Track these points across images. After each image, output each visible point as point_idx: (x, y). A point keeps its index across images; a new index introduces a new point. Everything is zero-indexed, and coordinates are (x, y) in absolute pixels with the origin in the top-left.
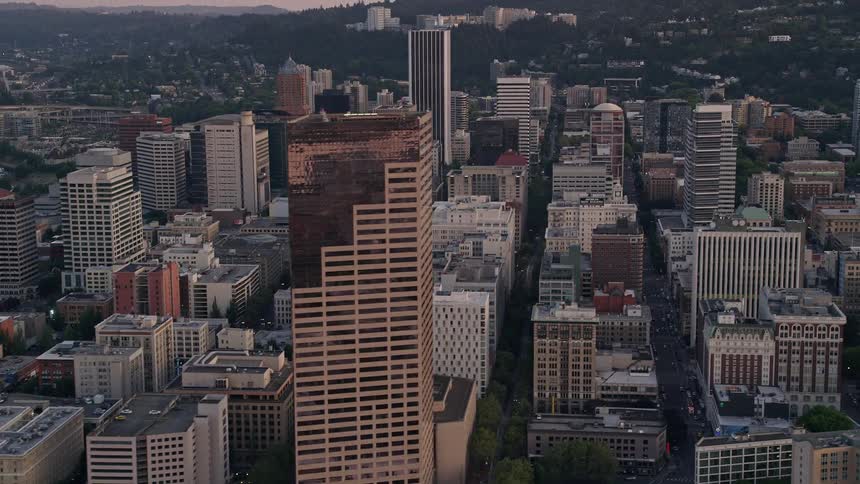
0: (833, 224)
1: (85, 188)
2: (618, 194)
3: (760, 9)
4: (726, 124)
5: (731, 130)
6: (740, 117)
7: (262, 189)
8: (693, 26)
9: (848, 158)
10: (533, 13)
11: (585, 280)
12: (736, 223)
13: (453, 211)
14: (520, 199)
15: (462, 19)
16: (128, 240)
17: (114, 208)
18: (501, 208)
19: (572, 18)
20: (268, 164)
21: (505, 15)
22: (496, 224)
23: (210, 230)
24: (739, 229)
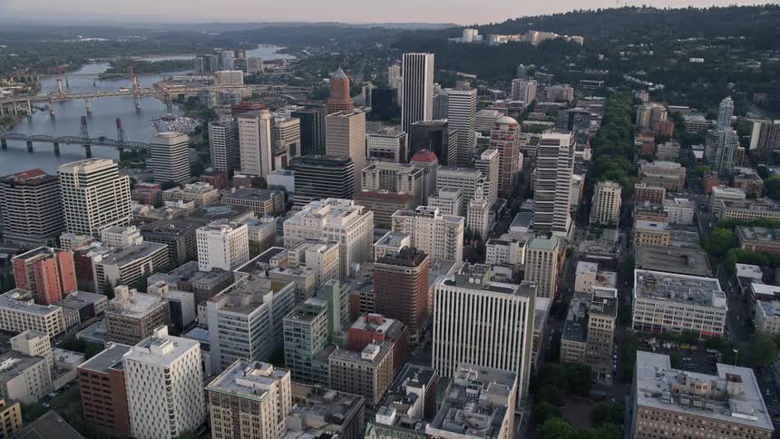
0: (641, 235)
1: (69, 176)
2: (478, 196)
3: (691, 39)
4: (563, 150)
5: (568, 154)
6: (644, 118)
7: (278, 161)
8: (644, 48)
9: (699, 160)
10: (556, 35)
11: (369, 299)
12: (471, 280)
13: (307, 216)
14: (412, 193)
15: (516, 38)
16: (111, 211)
17: (90, 192)
18: (357, 212)
19: (581, 40)
20: (299, 141)
21: (539, 35)
22: (338, 231)
23: (205, 197)
24: (474, 286)
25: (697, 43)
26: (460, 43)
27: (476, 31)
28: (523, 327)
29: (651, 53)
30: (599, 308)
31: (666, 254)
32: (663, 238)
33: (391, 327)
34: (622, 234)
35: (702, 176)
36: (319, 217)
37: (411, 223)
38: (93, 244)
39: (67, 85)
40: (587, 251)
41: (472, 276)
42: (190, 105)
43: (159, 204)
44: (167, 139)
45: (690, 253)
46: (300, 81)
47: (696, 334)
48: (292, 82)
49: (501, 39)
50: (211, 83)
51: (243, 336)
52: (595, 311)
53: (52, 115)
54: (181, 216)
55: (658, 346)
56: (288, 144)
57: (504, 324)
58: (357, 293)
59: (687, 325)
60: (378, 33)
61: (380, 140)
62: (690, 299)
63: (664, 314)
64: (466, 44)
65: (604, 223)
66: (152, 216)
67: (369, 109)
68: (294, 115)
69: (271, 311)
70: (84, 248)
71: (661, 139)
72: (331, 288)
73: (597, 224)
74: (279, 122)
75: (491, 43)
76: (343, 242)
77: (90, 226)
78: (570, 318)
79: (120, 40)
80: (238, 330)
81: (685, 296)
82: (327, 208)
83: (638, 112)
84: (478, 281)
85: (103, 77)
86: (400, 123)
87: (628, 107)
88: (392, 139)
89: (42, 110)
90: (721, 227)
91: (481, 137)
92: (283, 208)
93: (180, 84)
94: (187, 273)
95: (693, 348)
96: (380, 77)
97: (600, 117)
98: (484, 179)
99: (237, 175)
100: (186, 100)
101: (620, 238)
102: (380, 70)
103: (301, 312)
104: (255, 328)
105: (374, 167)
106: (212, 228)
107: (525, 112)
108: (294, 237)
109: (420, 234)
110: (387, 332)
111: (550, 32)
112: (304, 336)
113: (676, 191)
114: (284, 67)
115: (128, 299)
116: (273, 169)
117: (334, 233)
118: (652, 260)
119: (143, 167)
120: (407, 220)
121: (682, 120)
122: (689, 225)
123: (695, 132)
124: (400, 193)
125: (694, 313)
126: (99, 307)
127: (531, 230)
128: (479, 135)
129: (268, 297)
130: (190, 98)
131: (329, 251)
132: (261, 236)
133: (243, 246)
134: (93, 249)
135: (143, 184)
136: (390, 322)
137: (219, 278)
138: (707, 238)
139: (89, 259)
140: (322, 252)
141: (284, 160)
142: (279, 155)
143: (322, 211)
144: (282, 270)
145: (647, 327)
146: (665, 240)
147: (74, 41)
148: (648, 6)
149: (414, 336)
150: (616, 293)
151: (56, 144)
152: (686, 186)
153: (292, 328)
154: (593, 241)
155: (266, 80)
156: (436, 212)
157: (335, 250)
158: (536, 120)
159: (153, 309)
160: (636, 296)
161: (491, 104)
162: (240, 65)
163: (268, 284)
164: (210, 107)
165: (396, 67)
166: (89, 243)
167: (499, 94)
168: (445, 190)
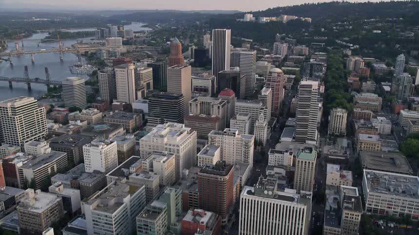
0: (363, 144)
1: (5, 109)
2: (261, 119)
3: (372, 20)
4: (315, 91)
5: (317, 94)
6: (351, 66)
7: (139, 93)
8: (347, 25)
9: (387, 92)
10: (296, 17)
11: (195, 196)
12: (266, 192)
13: (154, 136)
14: (220, 116)
15: (274, 19)
16: (33, 129)
17: (18, 118)
18: (186, 132)
19: (310, 20)
20: (152, 81)
21: (287, 18)
22: (174, 146)
23: (94, 117)
24: (268, 196)
25: (376, 22)
26: (243, 22)
27: (252, 15)
28: (302, 225)
29: (351, 27)
30: (350, 206)
31: (380, 157)
32: (377, 146)
33: (210, 218)
34: (349, 141)
35: (391, 103)
36: (162, 136)
37: (221, 140)
38: (18, 154)
39: (23, 46)
40: (329, 153)
41: (266, 189)
42: (91, 57)
43: (65, 122)
44: (71, 81)
45: (395, 156)
46: (154, 44)
47: (409, 216)
48: (149, 44)
49: (266, 20)
50: (104, 45)
51: (110, 228)
52: (347, 208)
53: (11, 64)
54: (77, 132)
55: (385, 225)
56: (146, 83)
57: (289, 222)
58: (187, 192)
59: (402, 210)
60: (197, 16)
61: (200, 81)
62: (404, 192)
63: (387, 202)
64: (247, 22)
65: (337, 133)
66: (61, 131)
67: (193, 60)
68: (149, 66)
69: (129, 208)
70: (12, 157)
71: (363, 79)
72: (169, 195)
73: (333, 134)
74: (140, 70)
75: (260, 22)
76: (178, 153)
77: (19, 139)
78: (327, 208)
79: (56, 20)
80: (106, 223)
81: (401, 191)
82: (168, 129)
83: (348, 63)
84: (270, 193)
85: (43, 41)
86: (211, 69)
87: (341, 59)
88: (207, 80)
89: (6, 60)
90: (412, 138)
91: (258, 77)
92: (142, 124)
93: (87, 45)
94: (78, 172)
95: (409, 227)
96: (199, 41)
97: (326, 65)
98: (264, 107)
99: (115, 103)
100: (89, 55)
101: (348, 144)
102: (199, 37)
103: (149, 211)
104: (117, 221)
105: (196, 100)
106: (93, 145)
107: (282, 62)
108: (147, 149)
109: (226, 146)
110: (207, 223)
111: (293, 15)
112: (150, 230)
113: (377, 112)
114: (145, 35)
115: (34, 198)
116: (136, 99)
117: (172, 147)
118: (372, 162)
119: (59, 97)
120: (218, 138)
121: (373, 66)
122: (388, 135)
123: (381, 74)
124: (213, 116)
125: (408, 202)
126: (18, 198)
127: (294, 140)
128: (257, 76)
129: (127, 200)
130: (92, 54)
131: (168, 161)
132: (125, 148)
133: (114, 156)
134: (18, 157)
135: (57, 109)
136: (209, 214)
137: (98, 178)
138: (403, 145)
139: (14, 166)
140: (164, 162)
141: (143, 93)
142: (139, 90)
143: (164, 132)
144: (137, 175)
145: (376, 211)
146: (378, 147)
147: (30, 20)
148: (345, 1)
149: (225, 220)
150: (357, 190)
151: (10, 82)
152: (382, 108)
153: (142, 224)
154: (332, 146)
155: (135, 43)
156: (237, 133)
157: (172, 160)
158: (289, 67)
159: (51, 205)
160: (368, 191)
161: (263, 57)
162: (120, 34)
163: (127, 189)
164: (102, 59)
165: (208, 36)
166: (15, 153)
167: (266, 51)
168: (240, 115)
